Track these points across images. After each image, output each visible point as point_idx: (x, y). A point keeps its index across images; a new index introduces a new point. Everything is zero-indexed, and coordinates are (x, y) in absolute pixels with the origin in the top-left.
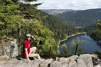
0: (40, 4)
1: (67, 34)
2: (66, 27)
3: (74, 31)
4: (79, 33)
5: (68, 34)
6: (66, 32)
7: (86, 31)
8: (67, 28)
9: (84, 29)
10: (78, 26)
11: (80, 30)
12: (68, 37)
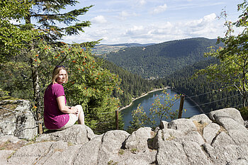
0: (84, 10)
1: (132, 93)
2: (128, 80)
3: (145, 85)
4: (156, 90)
5: (135, 94)
6: (130, 89)
7: (167, 83)
8: (130, 81)
9: (165, 81)
10: (152, 76)
11: (156, 84)
12: (133, 99)
